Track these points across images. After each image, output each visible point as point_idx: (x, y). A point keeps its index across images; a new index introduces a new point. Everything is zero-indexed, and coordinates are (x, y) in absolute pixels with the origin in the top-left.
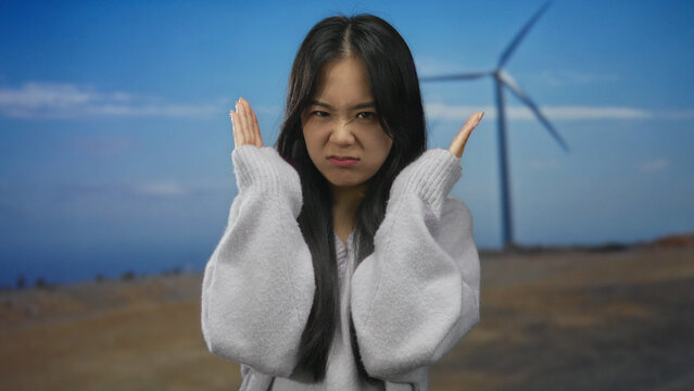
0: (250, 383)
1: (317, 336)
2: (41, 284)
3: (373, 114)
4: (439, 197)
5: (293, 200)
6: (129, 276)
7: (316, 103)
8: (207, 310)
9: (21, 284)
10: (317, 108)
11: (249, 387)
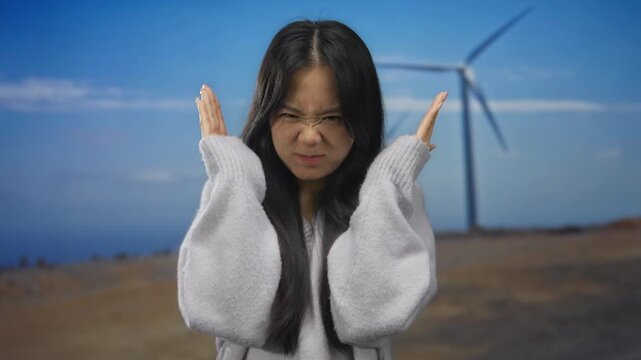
0: (226, 354)
1: (287, 316)
2: (41, 263)
3: (338, 117)
4: (409, 181)
5: (256, 186)
6: (121, 257)
7: (284, 106)
8: (183, 289)
9: (24, 263)
10: (285, 111)
11: (225, 358)
